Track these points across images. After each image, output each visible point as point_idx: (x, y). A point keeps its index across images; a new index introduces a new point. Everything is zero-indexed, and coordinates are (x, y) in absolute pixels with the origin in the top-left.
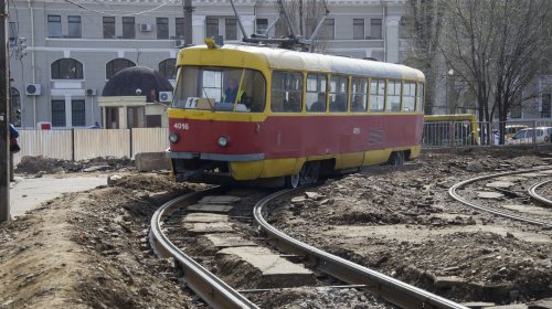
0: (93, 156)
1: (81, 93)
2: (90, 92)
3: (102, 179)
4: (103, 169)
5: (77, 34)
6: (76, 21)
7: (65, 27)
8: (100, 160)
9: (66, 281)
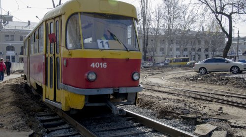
0: (17, 69)
1: (14, 54)
2: (16, 54)
3: (19, 75)
4: (20, 73)
5: (13, 40)
6: (13, 36)
7: (10, 38)
8: (19, 70)
9: (10, 100)
